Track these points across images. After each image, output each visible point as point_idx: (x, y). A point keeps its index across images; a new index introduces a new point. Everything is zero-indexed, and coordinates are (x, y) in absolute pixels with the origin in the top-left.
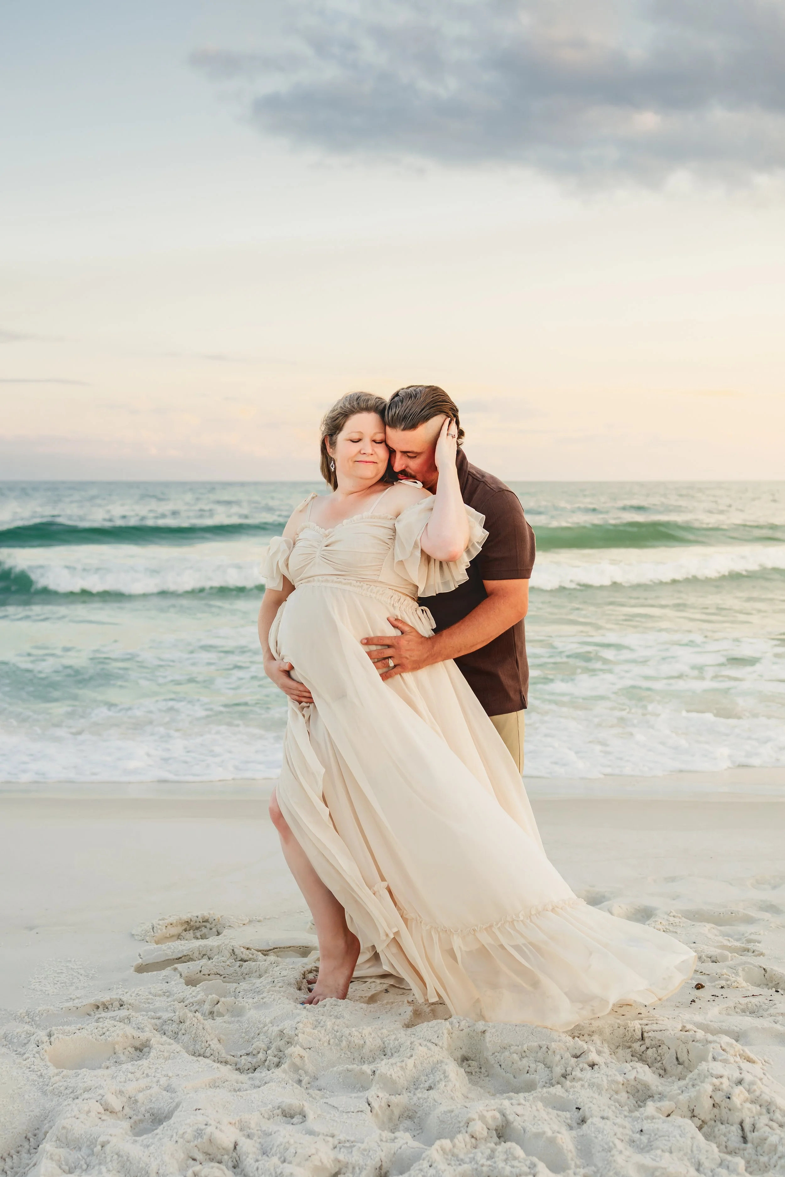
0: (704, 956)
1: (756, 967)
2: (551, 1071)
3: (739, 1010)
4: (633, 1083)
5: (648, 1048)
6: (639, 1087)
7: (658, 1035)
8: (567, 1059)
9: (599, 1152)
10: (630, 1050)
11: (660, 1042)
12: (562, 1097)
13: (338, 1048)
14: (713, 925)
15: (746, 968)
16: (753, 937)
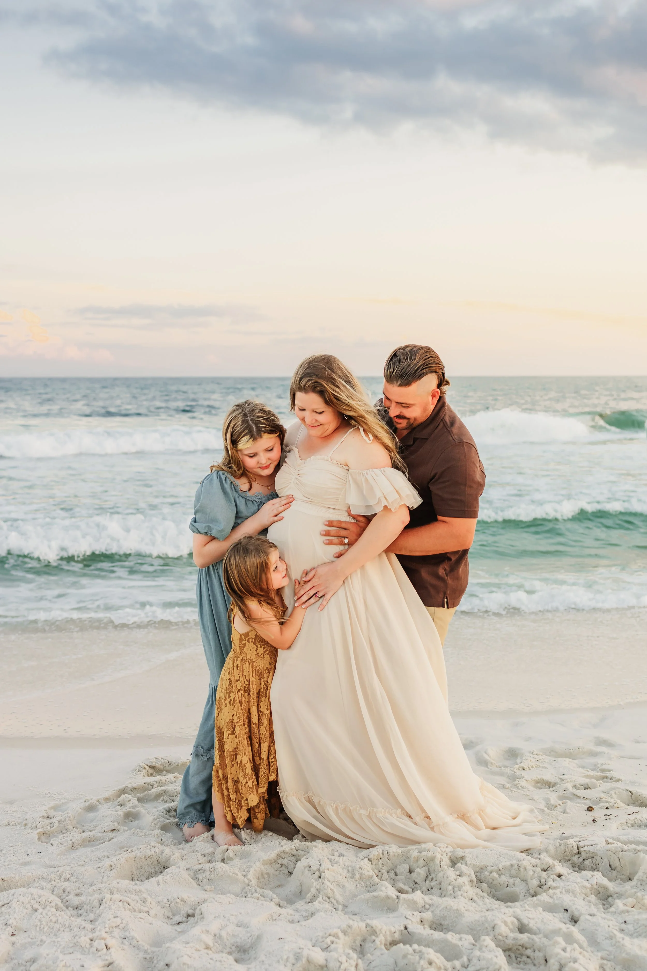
0: (578, 785)
1: (623, 790)
2: (527, 884)
3: (629, 825)
4: (595, 887)
5: (584, 860)
6: (600, 889)
7: (591, 849)
8: (539, 873)
9: (603, 940)
10: (570, 862)
11: (594, 854)
12: (550, 903)
13: (353, 880)
14: (571, 760)
15: (617, 792)
16: (604, 767)
